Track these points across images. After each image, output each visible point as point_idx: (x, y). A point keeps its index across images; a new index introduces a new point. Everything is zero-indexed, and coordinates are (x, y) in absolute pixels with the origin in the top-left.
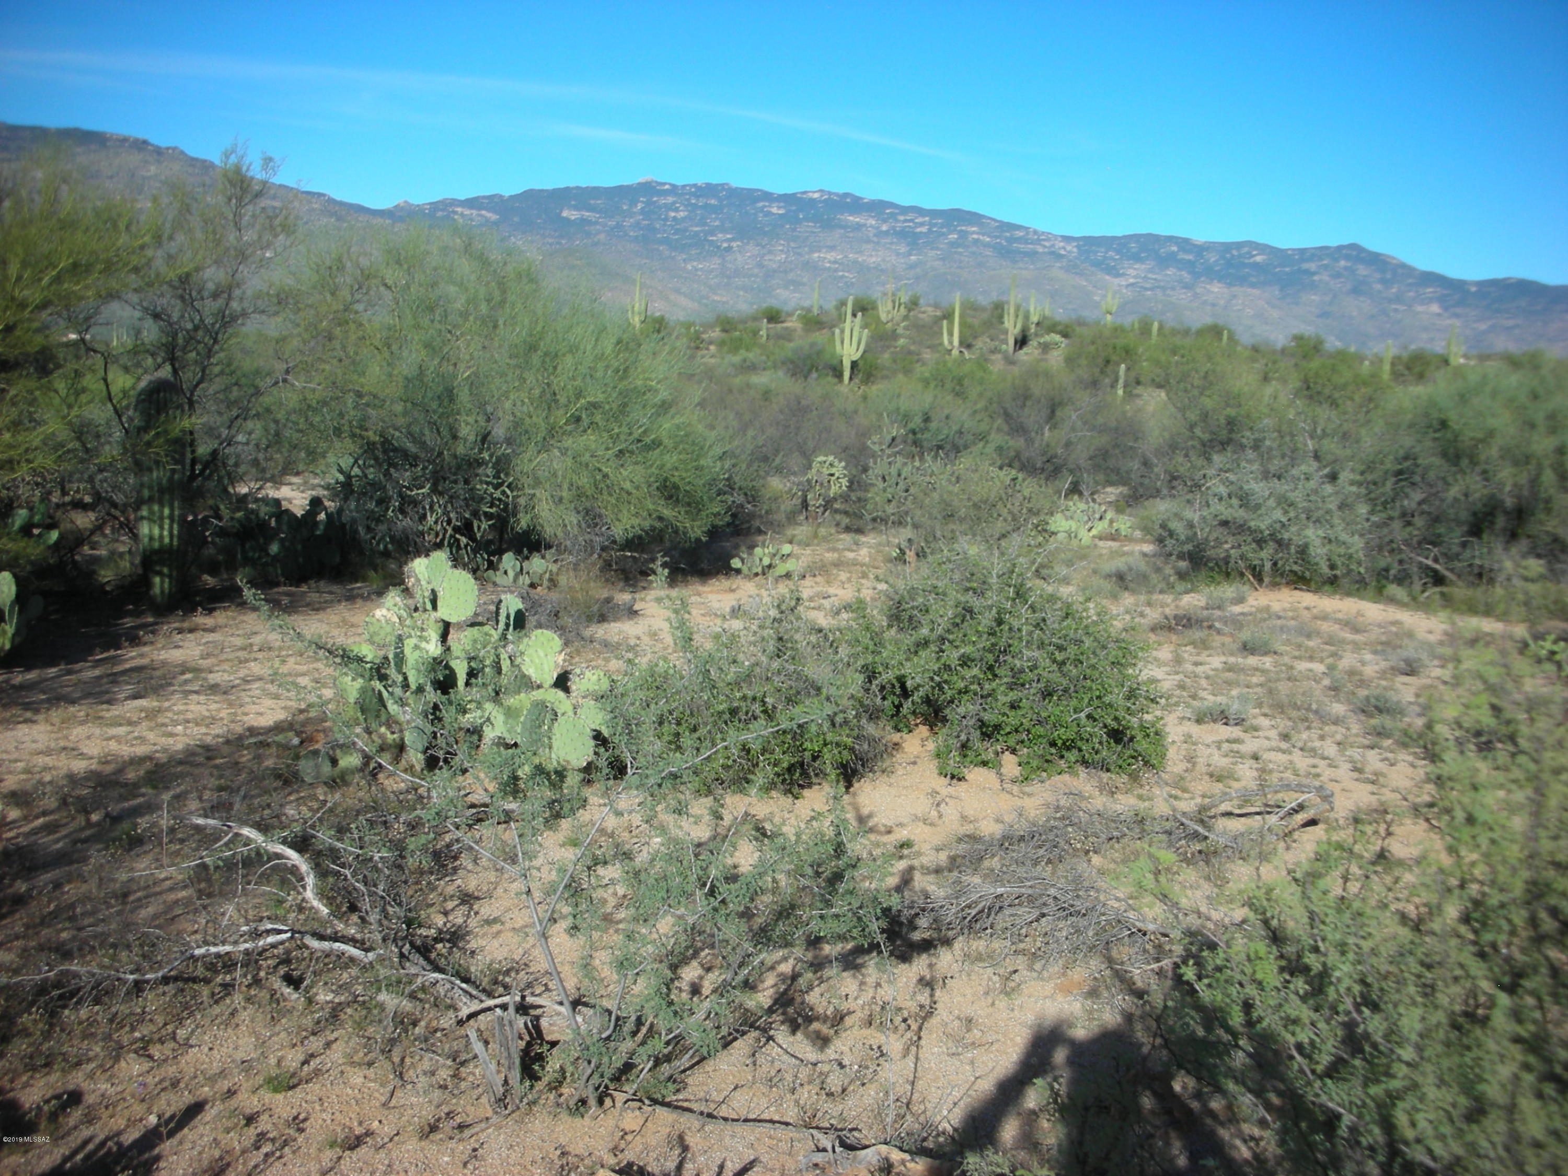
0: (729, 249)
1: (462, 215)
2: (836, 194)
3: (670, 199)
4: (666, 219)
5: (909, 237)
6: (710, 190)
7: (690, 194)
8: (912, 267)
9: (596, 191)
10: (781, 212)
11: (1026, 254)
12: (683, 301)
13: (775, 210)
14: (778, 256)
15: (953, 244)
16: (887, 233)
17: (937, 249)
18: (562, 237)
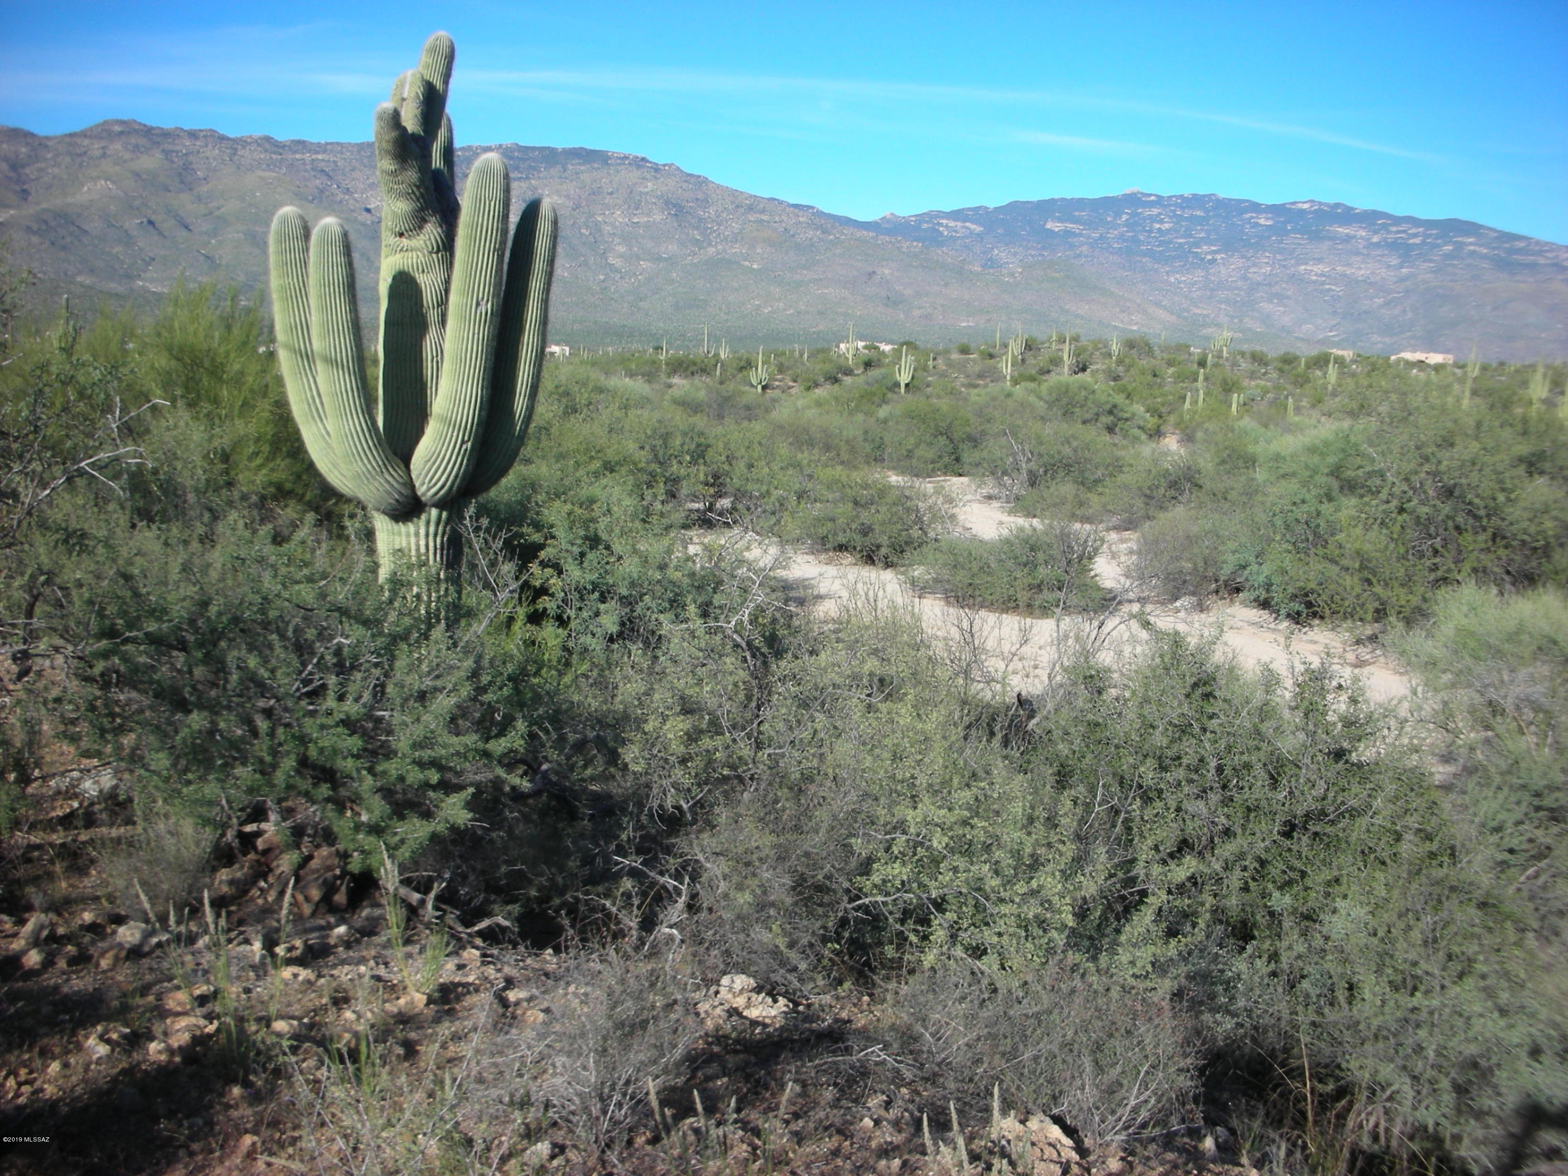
0: (1214, 261)
1: (947, 226)
2: (1328, 205)
3: (1155, 211)
5: (1402, 249)
6: (1197, 200)
7: (1176, 205)
8: (1403, 280)
9: (1080, 203)
10: (1269, 223)
11: (1525, 266)
12: (1162, 314)
13: (1262, 222)
14: (1263, 268)
15: (1447, 256)
16: (1378, 245)
17: (1430, 261)
18: (1044, 249)
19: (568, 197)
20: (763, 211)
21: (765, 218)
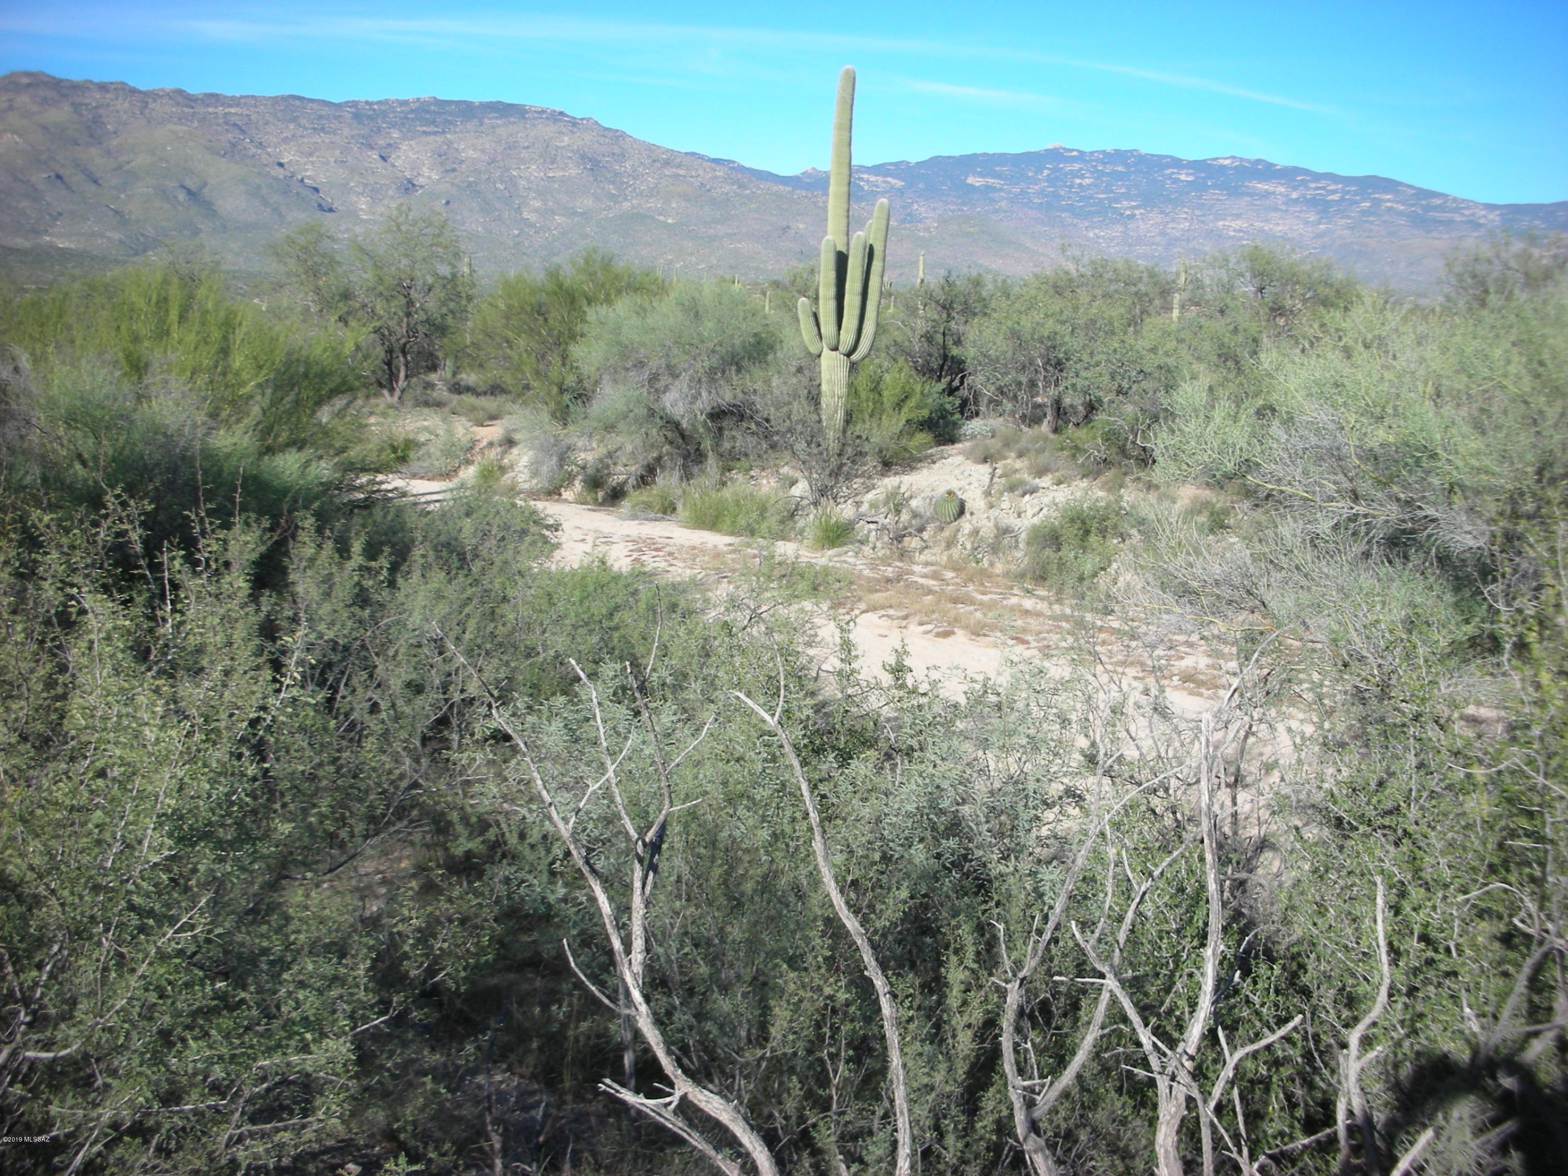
0: (1132, 217)
1: (868, 181)
2: (1249, 161)
3: (1077, 166)
4: (1071, 187)
5: (1321, 205)
6: (1119, 156)
7: (1097, 160)
8: (1319, 236)
9: (1002, 158)
10: (1190, 178)
11: (1441, 223)
13: (1183, 177)
14: (1181, 224)
15: (1364, 213)
16: (1296, 201)
17: (1348, 217)
18: (964, 204)
19: (483, 151)
20: (679, 166)
21: (682, 172)
